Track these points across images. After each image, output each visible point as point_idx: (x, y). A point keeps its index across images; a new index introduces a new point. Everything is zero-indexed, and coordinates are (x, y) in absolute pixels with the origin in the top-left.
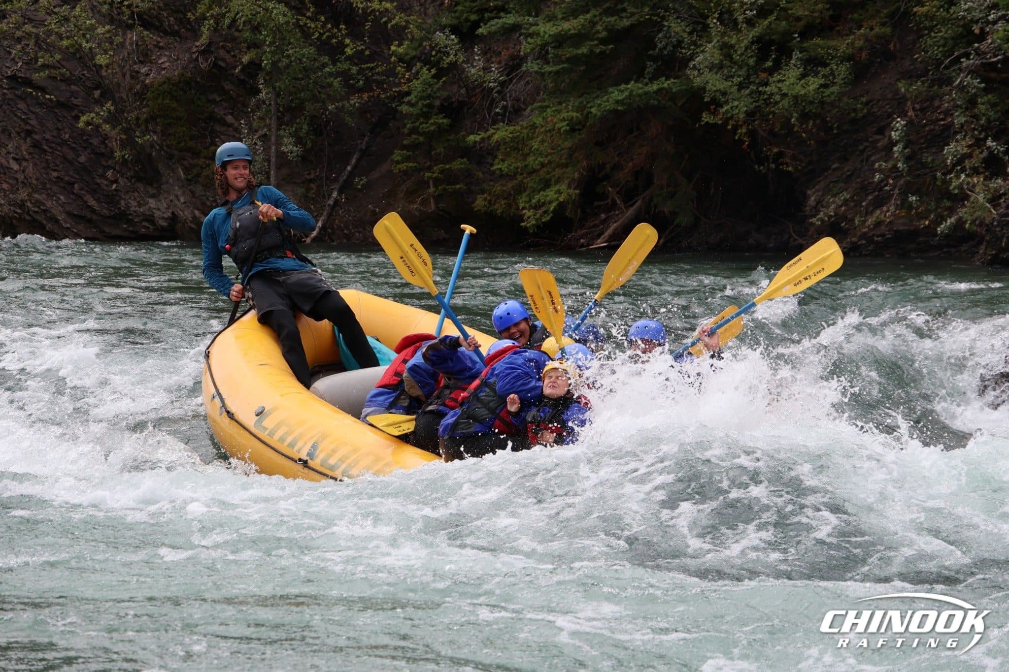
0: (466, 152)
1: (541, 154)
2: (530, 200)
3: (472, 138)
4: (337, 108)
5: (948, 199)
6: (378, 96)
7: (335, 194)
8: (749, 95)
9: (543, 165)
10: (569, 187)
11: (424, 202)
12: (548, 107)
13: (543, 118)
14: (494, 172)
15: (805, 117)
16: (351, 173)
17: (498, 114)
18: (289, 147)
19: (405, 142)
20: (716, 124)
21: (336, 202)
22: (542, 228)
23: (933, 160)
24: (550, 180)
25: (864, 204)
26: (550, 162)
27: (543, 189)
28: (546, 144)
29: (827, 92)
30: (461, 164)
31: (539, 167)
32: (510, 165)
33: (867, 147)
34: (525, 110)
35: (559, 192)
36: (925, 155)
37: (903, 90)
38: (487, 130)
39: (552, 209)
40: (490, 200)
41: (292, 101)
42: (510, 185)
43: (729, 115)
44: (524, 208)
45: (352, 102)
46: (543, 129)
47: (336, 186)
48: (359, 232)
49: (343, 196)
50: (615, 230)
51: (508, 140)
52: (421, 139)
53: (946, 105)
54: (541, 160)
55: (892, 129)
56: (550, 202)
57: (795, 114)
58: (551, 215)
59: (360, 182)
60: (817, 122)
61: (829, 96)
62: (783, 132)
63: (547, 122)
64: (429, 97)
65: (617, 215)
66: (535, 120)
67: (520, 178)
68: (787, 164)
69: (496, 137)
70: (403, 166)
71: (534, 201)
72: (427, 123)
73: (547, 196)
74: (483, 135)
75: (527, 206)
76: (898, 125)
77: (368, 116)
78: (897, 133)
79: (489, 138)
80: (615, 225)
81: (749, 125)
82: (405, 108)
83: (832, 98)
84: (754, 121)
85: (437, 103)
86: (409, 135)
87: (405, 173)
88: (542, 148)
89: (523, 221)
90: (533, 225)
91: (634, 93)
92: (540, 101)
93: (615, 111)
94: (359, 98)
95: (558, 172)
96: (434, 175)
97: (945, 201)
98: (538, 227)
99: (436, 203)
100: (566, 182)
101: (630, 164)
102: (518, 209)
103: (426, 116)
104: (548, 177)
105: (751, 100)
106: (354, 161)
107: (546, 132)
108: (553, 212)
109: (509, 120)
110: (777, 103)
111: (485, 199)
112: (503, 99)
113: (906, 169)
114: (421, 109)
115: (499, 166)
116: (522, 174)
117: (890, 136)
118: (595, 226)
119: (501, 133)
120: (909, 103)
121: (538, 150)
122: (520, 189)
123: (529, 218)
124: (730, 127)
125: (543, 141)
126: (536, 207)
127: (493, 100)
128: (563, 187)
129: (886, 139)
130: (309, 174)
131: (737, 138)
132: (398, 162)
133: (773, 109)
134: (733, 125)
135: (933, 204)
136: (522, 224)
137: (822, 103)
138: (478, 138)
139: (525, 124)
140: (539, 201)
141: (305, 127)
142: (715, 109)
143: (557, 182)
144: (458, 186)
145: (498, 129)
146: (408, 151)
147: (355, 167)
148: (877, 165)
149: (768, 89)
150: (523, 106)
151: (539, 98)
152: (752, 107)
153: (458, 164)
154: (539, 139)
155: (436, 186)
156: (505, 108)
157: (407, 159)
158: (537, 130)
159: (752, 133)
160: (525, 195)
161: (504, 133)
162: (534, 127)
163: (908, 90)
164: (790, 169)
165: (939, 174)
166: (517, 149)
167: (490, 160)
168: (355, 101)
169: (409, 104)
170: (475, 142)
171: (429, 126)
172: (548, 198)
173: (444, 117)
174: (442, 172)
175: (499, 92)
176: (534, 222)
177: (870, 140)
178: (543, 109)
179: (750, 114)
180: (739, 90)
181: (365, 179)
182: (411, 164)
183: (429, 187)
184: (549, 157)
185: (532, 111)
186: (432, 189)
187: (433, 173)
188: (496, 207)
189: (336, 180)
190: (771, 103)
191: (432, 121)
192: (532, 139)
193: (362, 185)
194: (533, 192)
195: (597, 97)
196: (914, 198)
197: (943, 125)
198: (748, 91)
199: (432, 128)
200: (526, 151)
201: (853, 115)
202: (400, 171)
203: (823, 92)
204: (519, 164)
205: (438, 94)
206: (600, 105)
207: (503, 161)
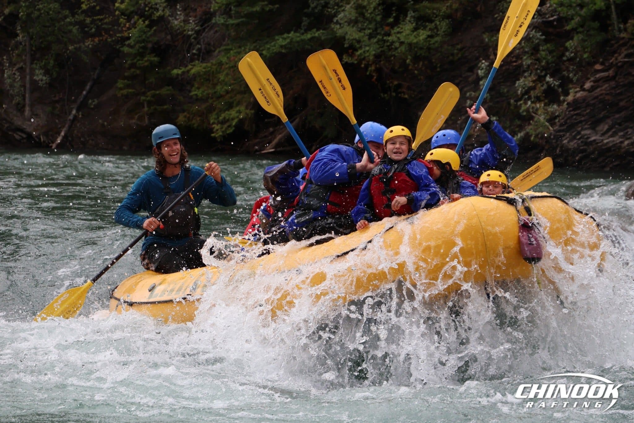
0: (171, 81)
1: (226, 84)
2: (218, 118)
3: (175, 71)
4: (75, 48)
5: (519, 119)
6: (106, 40)
7: (74, 112)
8: (377, 42)
9: (227, 92)
10: (247, 108)
11: (141, 118)
12: (231, 49)
13: (228, 58)
14: (191, 97)
15: (416, 59)
16: (86, 97)
17: (194, 54)
18: (40, 77)
19: (126, 74)
20: (353, 63)
21: (75, 117)
22: (227, 138)
23: (508, 92)
24: (233, 103)
25: (459, 122)
26: (232, 90)
27: (228, 109)
28: (230, 77)
29: (433, 41)
30: (168, 90)
31: (224, 93)
32: (203, 92)
33: (461, 81)
34: (214, 51)
35: (239, 112)
36: (503, 87)
37: (487, 40)
38: (186, 66)
39: (234, 124)
40: (189, 117)
41: (42, 42)
42: (204, 106)
43: (362, 57)
44: (214, 123)
45: (87, 44)
46: (227, 66)
47: (75, 106)
48: (92, 140)
49: (80, 113)
50: (281, 139)
51: (202, 73)
52: (138, 72)
53: (517, 51)
54: (226, 88)
55: (479, 68)
56: (233, 119)
57: (409, 57)
58: (233, 128)
59: (93, 103)
60: (426, 62)
61: (434, 44)
62: (401, 70)
63: (230, 61)
64: (143, 41)
65: (282, 129)
66: (222, 59)
67: (210, 101)
68: (404, 93)
69: (193, 71)
70: (125, 92)
71: (221, 118)
72: (142, 60)
73: (231, 114)
74: (183, 69)
75: (216, 121)
76: (483, 65)
77: (99, 54)
78: (483, 71)
79: (188, 71)
80: (280, 136)
81: (376, 64)
82: (126, 49)
83: (436, 45)
84: (380, 61)
85: (150, 45)
86: (129, 69)
87: (127, 96)
88: (227, 80)
89: (213, 133)
90: (220, 136)
91: (294, 40)
92: (225, 45)
93: (280, 54)
94: (93, 41)
95: (239, 97)
96: (148, 98)
97: (517, 120)
98: (224, 137)
99: (149, 119)
100: (245, 104)
101: (291, 92)
102: (209, 124)
103: (142, 55)
104: (231, 100)
105: (378, 46)
106: (88, 87)
107: (230, 68)
108: (235, 126)
109: (202, 58)
110: (396, 49)
111: (185, 117)
112: (198, 43)
113: (489, 97)
114: (138, 50)
115: (196, 93)
116: (212, 98)
117: (477, 74)
118: (265, 137)
119: (197, 68)
120: (491, 50)
121: (223, 81)
122: (211, 109)
123: (217, 130)
124: (363, 66)
125: (227, 74)
126: (223, 123)
127: (191, 44)
128: (242, 108)
129: (475, 76)
130: (55, 97)
131: (368, 73)
132: (121, 89)
133: (394, 53)
134: (365, 64)
135: (508, 123)
136: (213, 135)
137: (429, 49)
138: (180, 72)
139: (214, 62)
140: (225, 118)
141: (52, 62)
142: (353, 53)
143: (239, 103)
144: (165, 107)
145: (194, 65)
146: (128, 80)
147: (89, 92)
148: (468, 94)
149: (390, 38)
150: (213, 49)
151: (224, 43)
152: (379, 51)
153: (165, 91)
154: (225, 73)
155: (149, 106)
156: (199, 50)
157: (128, 86)
158: (223, 67)
159: (379, 71)
160: (214, 113)
161: (199, 68)
162: (220, 64)
163: (489, 40)
164: (406, 96)
165: (512, 101)
166: (208, 80)
167: (188, 88)
168: (89, 43)
169: (129, 46)
170: (178, 75)
171: (144, 62)
172: (231, 116)
173: (155, 56)
174: (153, 96)
175: (195, 38)
176: (221, 134)
177: (464, 76)
178: (228, 51)
179: (377, 56)
180: (369, 39)
181: (96, 101)
182: (130, 90)
183: (144, 107)
184: (232, 87)
185: (219, 52)
186: (146, 109)
187: (147, 97)
188: (194, 121)
189: (75, 101)
190: (392, 48)
191: (146, 59)
192: (219, 73)
193: (94, 105)
194: (220, 111)
195: (267, 43)
196: (495, 118)
197: (515, 66)
198: (375, 40)
199: (146, 64)
200: (215, 81)
201: (451, 58)
202: (122, 95)
203: (430, 41)
204: (210, 91)
205: (151, 39)
206: (269, 49)
207: (198, 88)
